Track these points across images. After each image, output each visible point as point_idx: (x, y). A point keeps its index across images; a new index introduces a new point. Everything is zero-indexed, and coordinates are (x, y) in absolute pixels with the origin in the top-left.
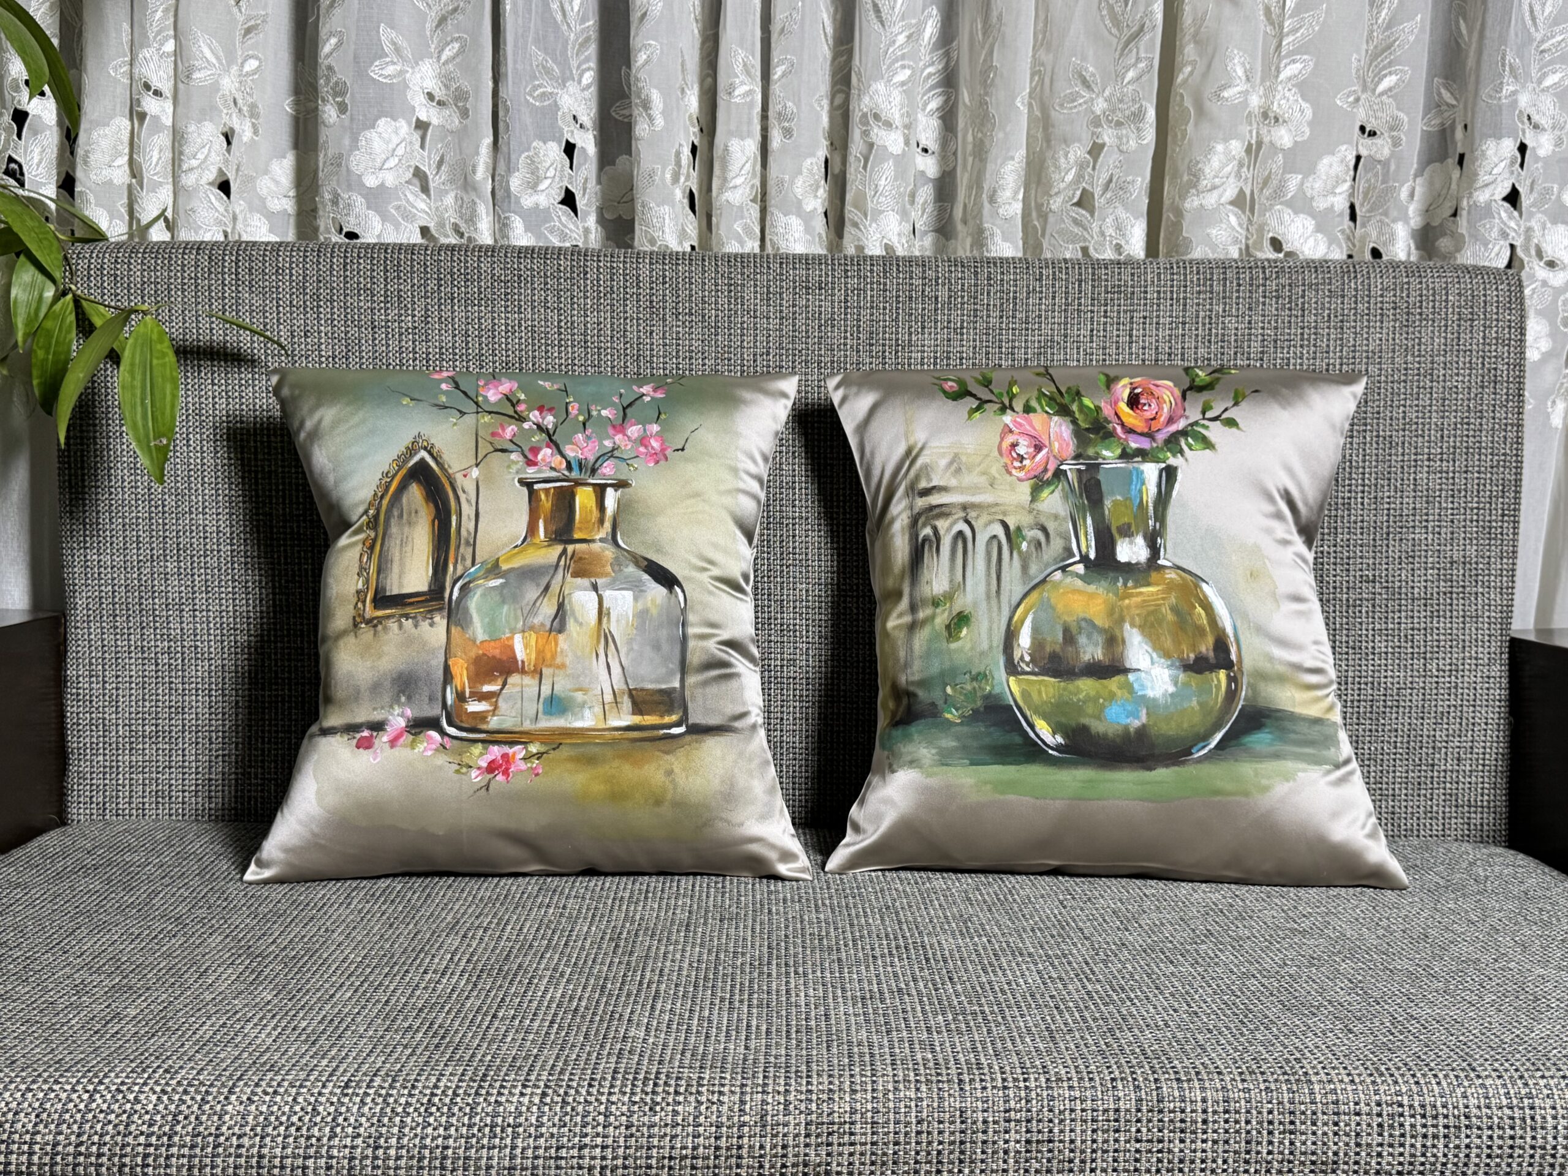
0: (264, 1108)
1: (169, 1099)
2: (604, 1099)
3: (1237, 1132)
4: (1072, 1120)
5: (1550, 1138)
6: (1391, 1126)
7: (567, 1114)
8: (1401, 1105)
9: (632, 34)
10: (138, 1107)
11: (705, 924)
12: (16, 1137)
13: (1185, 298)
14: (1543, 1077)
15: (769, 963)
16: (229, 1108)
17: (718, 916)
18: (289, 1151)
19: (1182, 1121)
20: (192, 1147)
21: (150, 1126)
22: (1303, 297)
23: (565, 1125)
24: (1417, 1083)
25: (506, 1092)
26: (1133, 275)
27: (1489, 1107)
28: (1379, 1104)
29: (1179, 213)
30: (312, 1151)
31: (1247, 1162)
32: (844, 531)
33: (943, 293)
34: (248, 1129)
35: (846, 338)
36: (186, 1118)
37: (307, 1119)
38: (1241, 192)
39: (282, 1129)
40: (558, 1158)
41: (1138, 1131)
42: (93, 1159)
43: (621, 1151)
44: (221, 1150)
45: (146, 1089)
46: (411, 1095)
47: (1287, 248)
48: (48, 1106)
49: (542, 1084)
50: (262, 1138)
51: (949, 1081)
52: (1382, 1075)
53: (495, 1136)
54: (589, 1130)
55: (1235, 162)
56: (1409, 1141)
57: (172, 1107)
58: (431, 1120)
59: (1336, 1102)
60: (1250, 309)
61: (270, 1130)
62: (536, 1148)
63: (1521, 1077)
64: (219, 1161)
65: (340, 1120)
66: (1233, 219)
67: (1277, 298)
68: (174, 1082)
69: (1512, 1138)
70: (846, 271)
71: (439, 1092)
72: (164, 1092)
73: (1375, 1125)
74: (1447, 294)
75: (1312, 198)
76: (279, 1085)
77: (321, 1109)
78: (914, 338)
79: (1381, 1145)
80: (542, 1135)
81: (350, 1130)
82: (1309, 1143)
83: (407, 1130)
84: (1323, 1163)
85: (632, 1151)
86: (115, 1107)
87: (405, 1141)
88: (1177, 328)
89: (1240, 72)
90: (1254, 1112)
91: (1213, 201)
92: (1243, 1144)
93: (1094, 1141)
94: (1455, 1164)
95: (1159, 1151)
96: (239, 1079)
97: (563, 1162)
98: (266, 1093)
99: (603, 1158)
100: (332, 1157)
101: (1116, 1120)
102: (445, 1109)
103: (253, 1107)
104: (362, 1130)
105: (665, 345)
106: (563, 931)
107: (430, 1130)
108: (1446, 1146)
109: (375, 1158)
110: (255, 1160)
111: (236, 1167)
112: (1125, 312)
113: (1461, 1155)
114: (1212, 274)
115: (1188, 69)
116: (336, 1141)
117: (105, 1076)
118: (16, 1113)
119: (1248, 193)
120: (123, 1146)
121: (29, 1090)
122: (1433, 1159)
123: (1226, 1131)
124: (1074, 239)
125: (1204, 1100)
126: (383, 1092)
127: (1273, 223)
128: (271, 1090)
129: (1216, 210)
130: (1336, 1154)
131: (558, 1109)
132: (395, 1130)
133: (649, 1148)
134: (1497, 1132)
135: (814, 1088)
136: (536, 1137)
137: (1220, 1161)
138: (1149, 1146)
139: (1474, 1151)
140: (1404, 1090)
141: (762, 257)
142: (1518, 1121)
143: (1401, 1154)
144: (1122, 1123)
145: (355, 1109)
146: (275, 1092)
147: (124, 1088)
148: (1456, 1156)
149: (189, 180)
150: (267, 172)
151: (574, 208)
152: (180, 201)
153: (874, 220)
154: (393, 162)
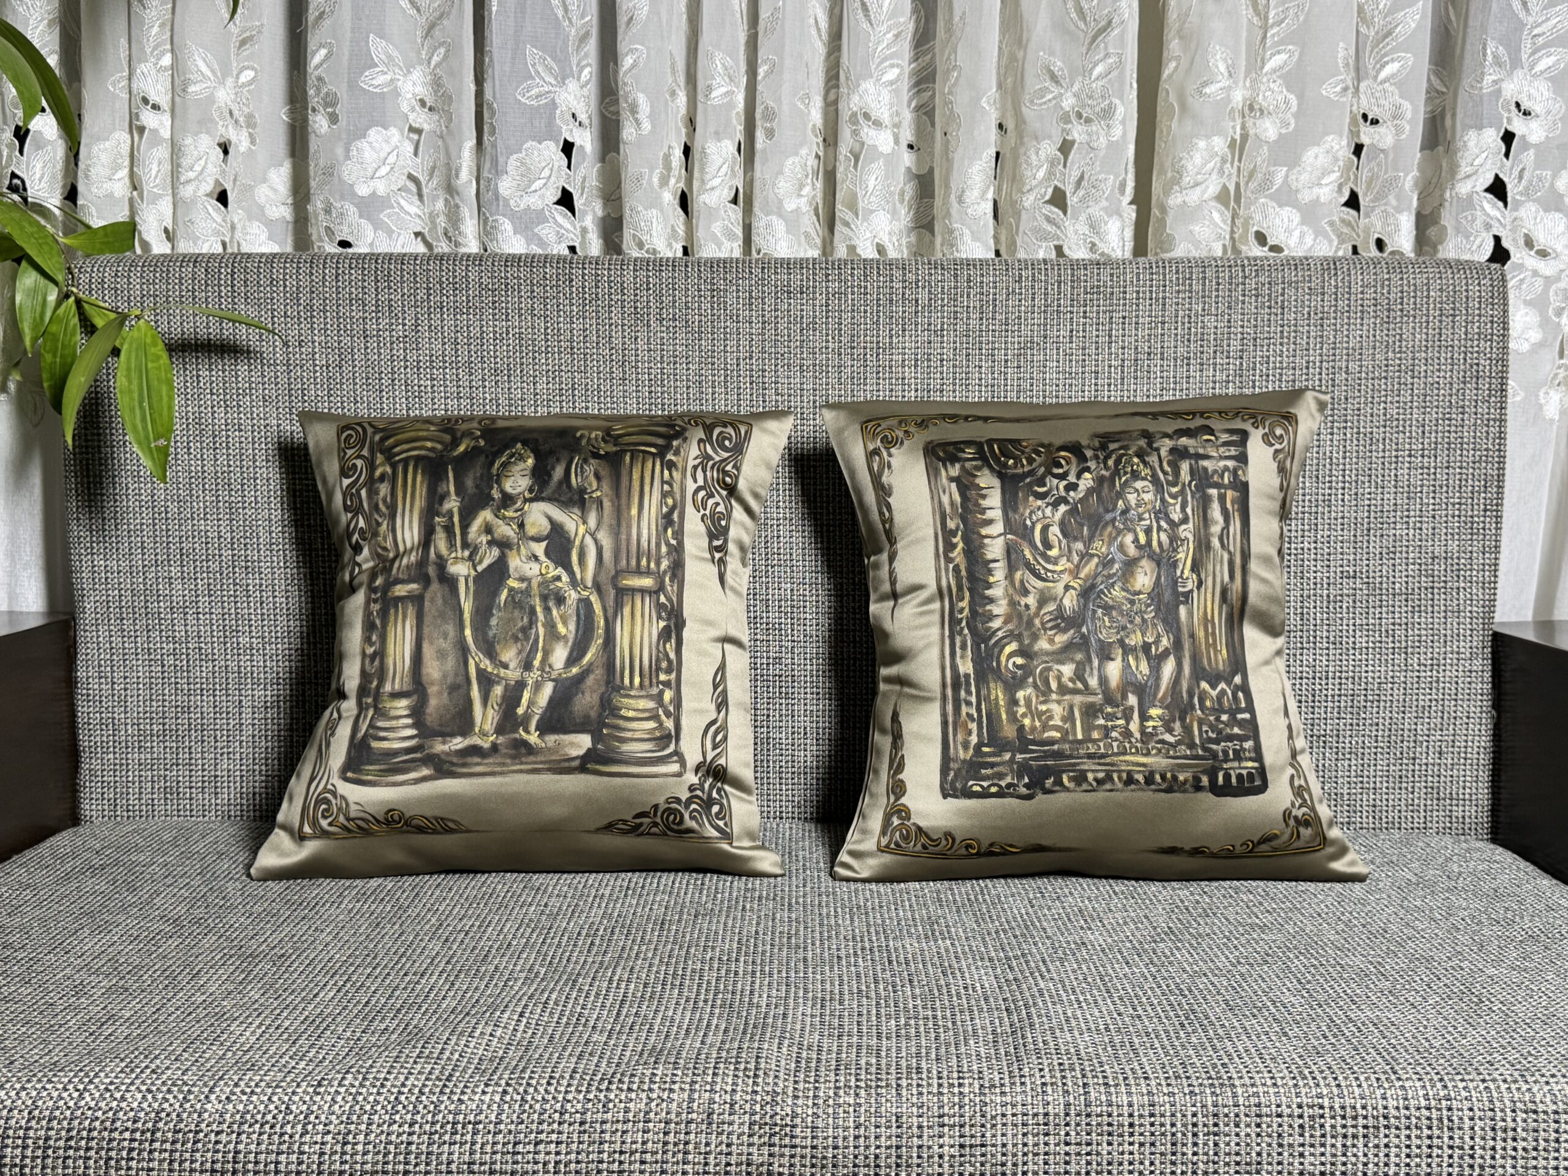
0: (241, 1107)
1: (154, 1097)
2: (560, 1097)
3: (1163, 1134)
4: (1004, 1125)
5: (1467, 1138)
6: (1312, 1127)
7: (524, 1111)
8: (1322, 1107)
9: (619, 38)
10: (124, 1105)
11: (679, 921)
12: (11, 1132)
13: (1164, 298)
14: (1462, 1080)
15: (737, 960)
16: (208, 1106)
17: (693, 912)
18: (263, 1147)
19: (1110, 1124)
20: (174, 1142)
21: (135, 1122)
22: (1283, 295)
23: (522, 1122)
24: (1338, 1086)
25: (469, 1091)
26: (1112, 275)
27: (1407, 1108)
28: (1300, 1106)
29: (1163, 210)
30: (284, 1147)
31: (1173, 1163)
32: (828, 531)
33: (923, 296)
34: (225, 1126)
35: (827, 341)
36: (168, 1115)
37: (280, 1117)
38: (1225, 188)
39: (257, 1126)
40: (514, 1153)
41: (1067, 1134)
42: (82, 1153)
43: (574, 1147)
44: (200, 1145)
45: (133, 1088)
46: (379, 1093)
47: (1271, 241)
48: (40, 1103)
49: (503, 1082)
50: (239, 1134)
51: (887, 1086)
52: (1305, 1078)
53: (456, 1133)
54: (545, 1126)
55: (1218, 159)
56: (1329, 1141)
57: (156, 1105)
58: (397, 1117)
59: (1258, 1105)
60: (1230, 308)
61: (245, 1127)
62: (494, 1143)
63: (1441, 1080)
64: (198, 1155)
65: (312, 1118)
66: (1216, 216)
67: (1257, 296)
68: (159, 1082)
69: (1430, 1137)
70: (827, 275)
71: (406, 1090)
72: (149, 1091)
73: (1296, 1126)
74: (1428, 290)
75: (1297, 191)
76: (257, 1085)
77: (294, 1107)
78: (895, 340)
79: (1302, 1145)
80: (500, 1132)
81: (321, 1127)
82: (1232, 1144)
83: (374, 1127)
84: (1247, 1164)
85: (585, 1146)
86: (102, 1104)
87: (372, 1137)
88: (1156, 327)
89: (1222, 67)
90: (1179, 1115)
91: (1195, 198)
92: (1169, 1146)
93: (1025, 1145)
94: (1377, 1165)
95: (1088, 1154)
96: (221, 1078)
97: (520, 1157)
98: (243, 1093)
99: (558, 1153)
100: (303, 1153)
101: (1045, 1124)
102: (411, 1107)
103: (230, 1107)
104: (331, 1128)
105: (650, 350)
106: (543, 928)
107: (395, 1127)
108: (1366, 1146)
109: (344, 1153)
110: (231, 1155)
111: (213, 1162)
112: (1104, 312)
113: (1381, 1155)
114: (1191, 273)
115: (1173, 64)
116: (307, 1138)
117: (96, 1076)
118: (11, 1110)
119: (1232, 188)
120: (111, 1140)
121: (24, 1088)
122: (1354, 1159)
123: (1152, 1134)
125: (1130, 1105)
126: (353, 1090)
127: (1258, 217)
128: (248, 1090)
129: (1199, 207)
130: (1259, 1154)
131: (517, 1107)
132: (363, 1127)
133: (601, 1143)
134: (1415, 1132)
135: (759, 1089)
136: (495, 1133)
137: (1147, 1163)
138: (1077, 1149)
139: (1393, 1150)
140: (1325, 1092)
141: (744, 262)
142: (1435, 1122)
143: (1323, 1154)
144: (1051, 1128)
145: (326, 1108)
146: (252, 1092)
147: (112, 1087)
148: (1376, 1155)
149: (187, 192)
150: (264, 180)
151: (571, 208)
152: (179, 212)
153: (865, 219)
154: (384, 170)
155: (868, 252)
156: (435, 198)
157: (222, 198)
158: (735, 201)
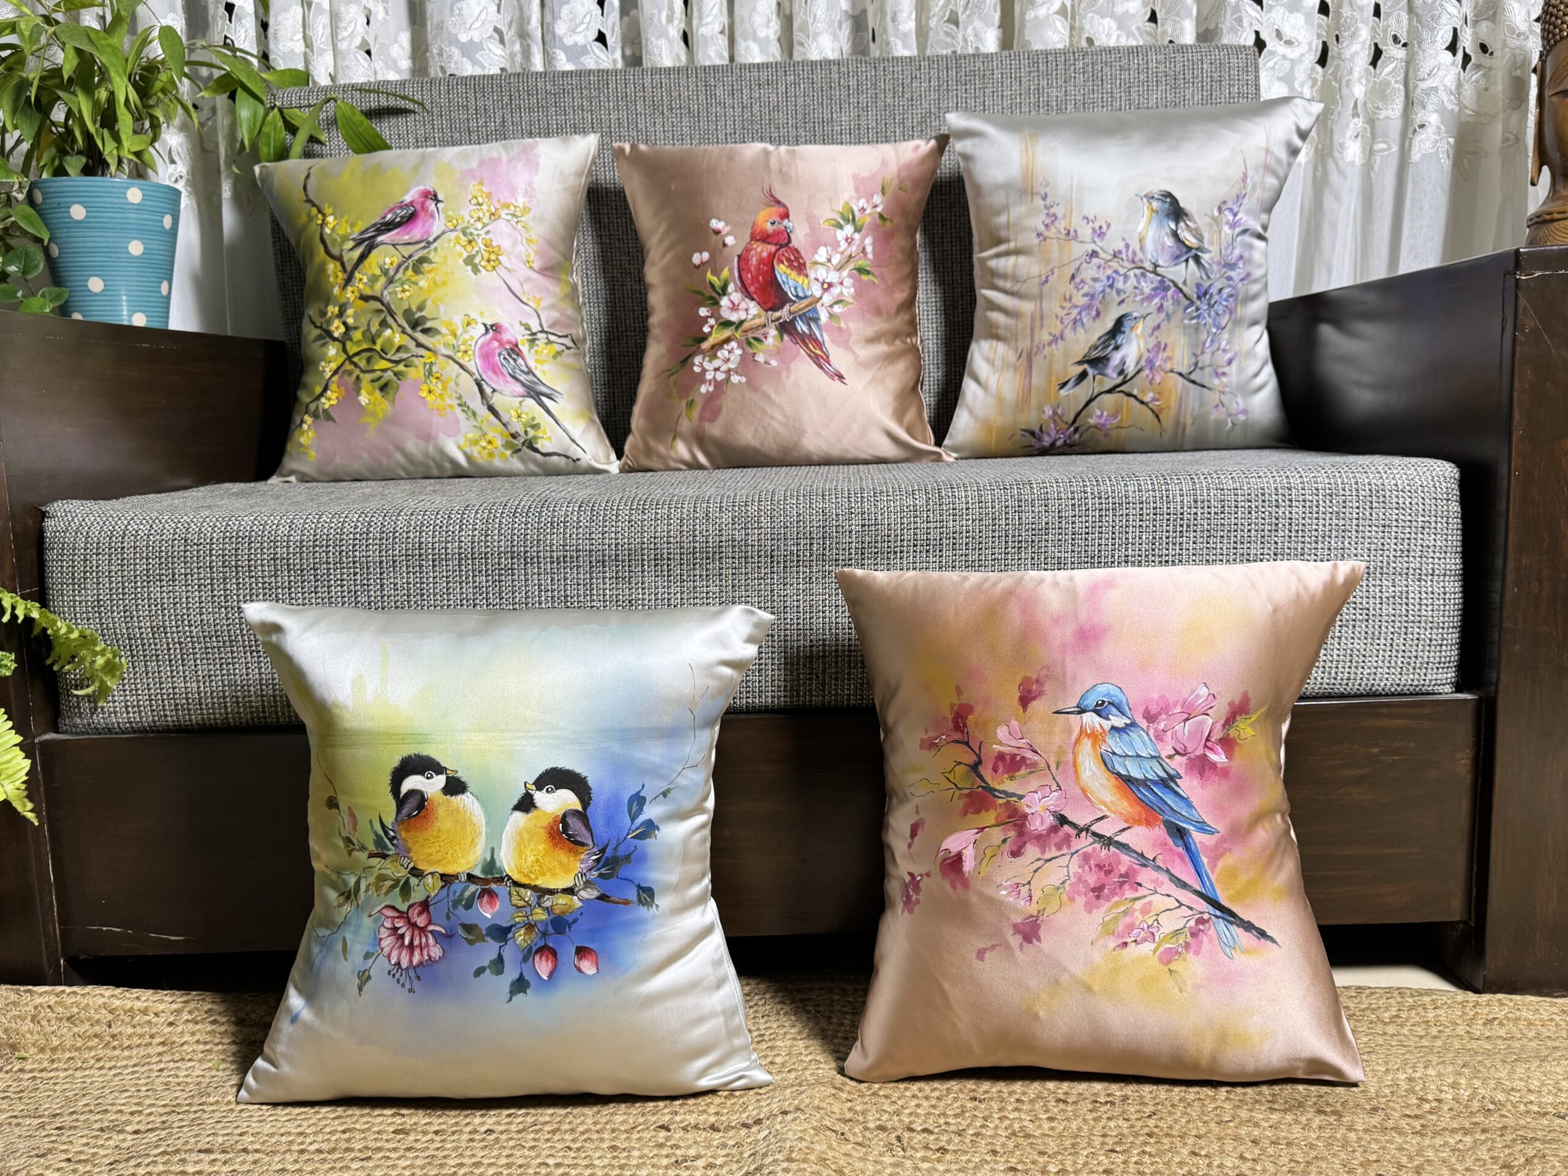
5: (1178, 508)
6: (1080, 505)
8: (1086, 493)
16: (400, 518)
18: (436, 539)
20: (381, 539)
23: (593, 522)
29: (1023, 23)
30: (450, 539)
33: (853, 83)
38: (1063, 5)
44: (397, 540)
47: (1097, 43)
50: (420, 533)
53: (554, 528)
54: (607, 524)
56: (1091, 513)
58: (517, 520)
59: (1046, 494)
60: (1066, 82)
61: (424, 529)
62: (577, 534)
64: (397, 546)
66: (1058, 24)
67: (1084, 73)
70: (786, 70)
78: (835, 116)
83: (503, 526)
85: (633, 534)
87: (503, 531)
91: (1044, 13)
97: (594, 541)
99: (617, 539)
100: (461, 542)
104: (477, 527)
107: (516, 525)
108: (1114, 515)
109: (486, 541)
110: (417, 545)
114: (1038, 60)
116: (463, 533)
120: (341, 540)
124: (946, 46)
127: (1087, 27)
129: (1047, 19)
130: (1047, 523)
132: (497, 526)
133: (642, 533)
136: (578, 528)
141: (731, 66)
144: (918, 513)
149: (343, 46)
150: (396, 41)
151: (605, 45)
152: (339, 60)
153: (814, 39)
154: (478, 24)
155: (815, 56)
156: (513, 43)
157: (368, 53)
158: (722, 32)
